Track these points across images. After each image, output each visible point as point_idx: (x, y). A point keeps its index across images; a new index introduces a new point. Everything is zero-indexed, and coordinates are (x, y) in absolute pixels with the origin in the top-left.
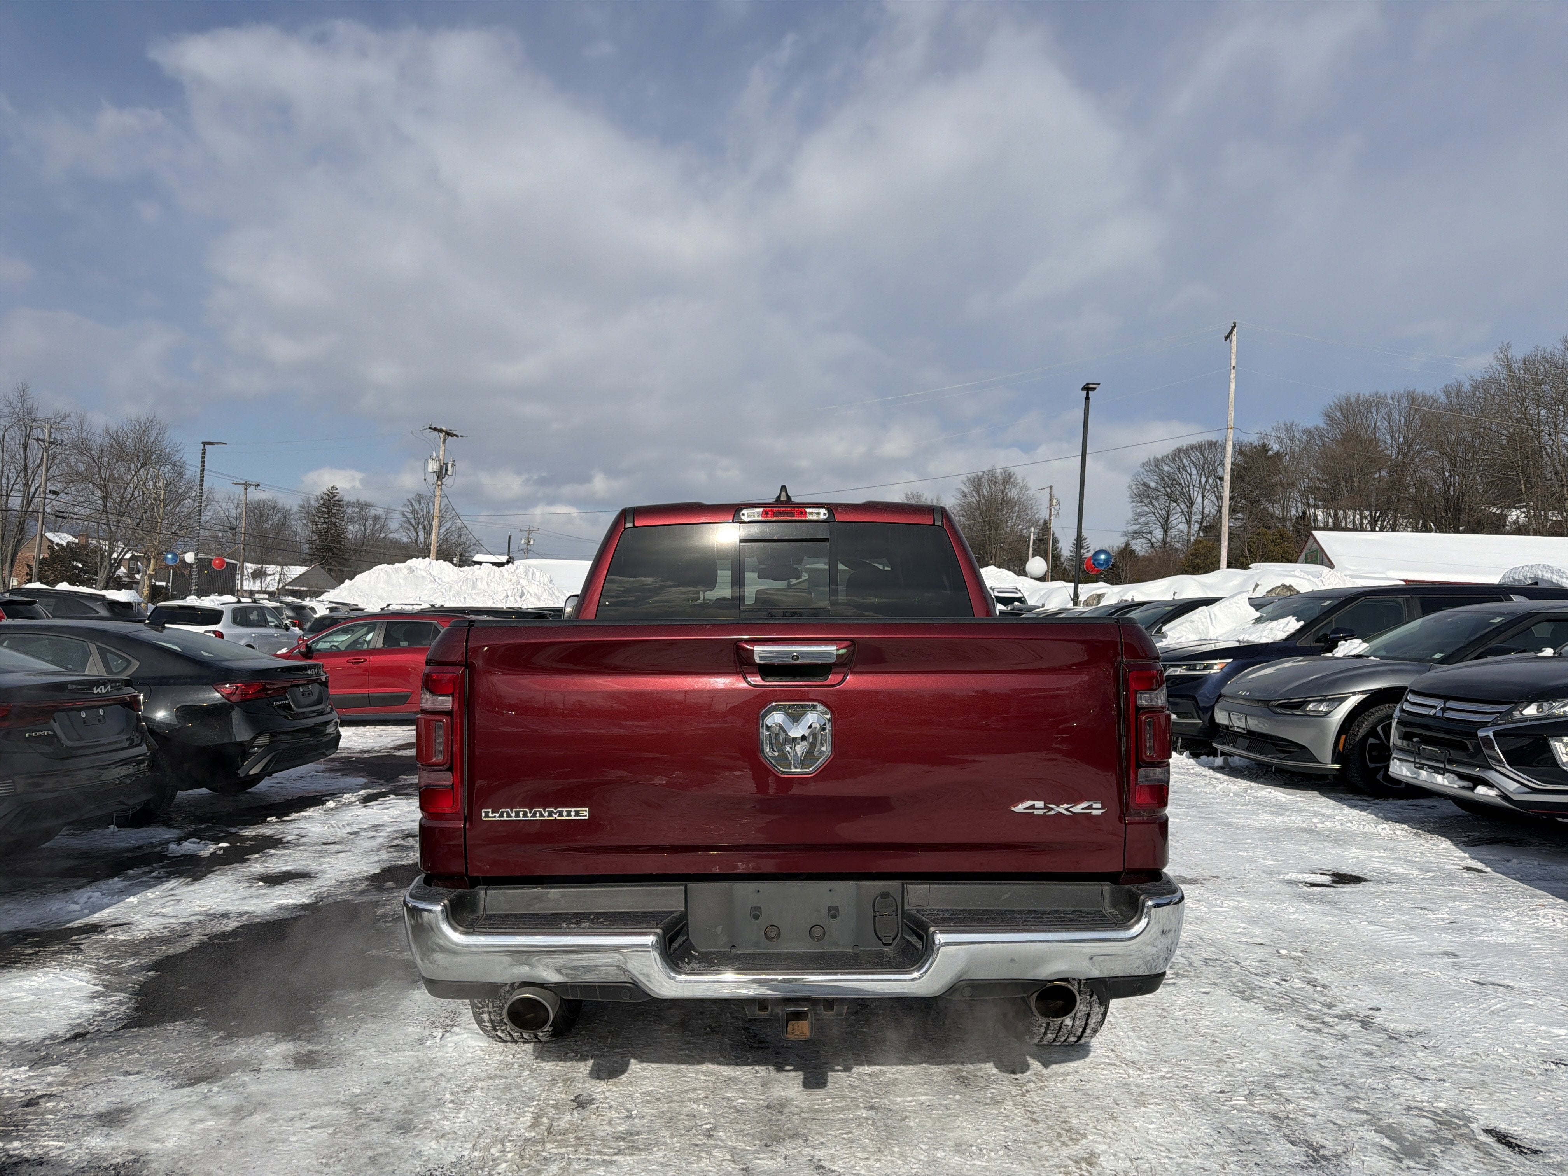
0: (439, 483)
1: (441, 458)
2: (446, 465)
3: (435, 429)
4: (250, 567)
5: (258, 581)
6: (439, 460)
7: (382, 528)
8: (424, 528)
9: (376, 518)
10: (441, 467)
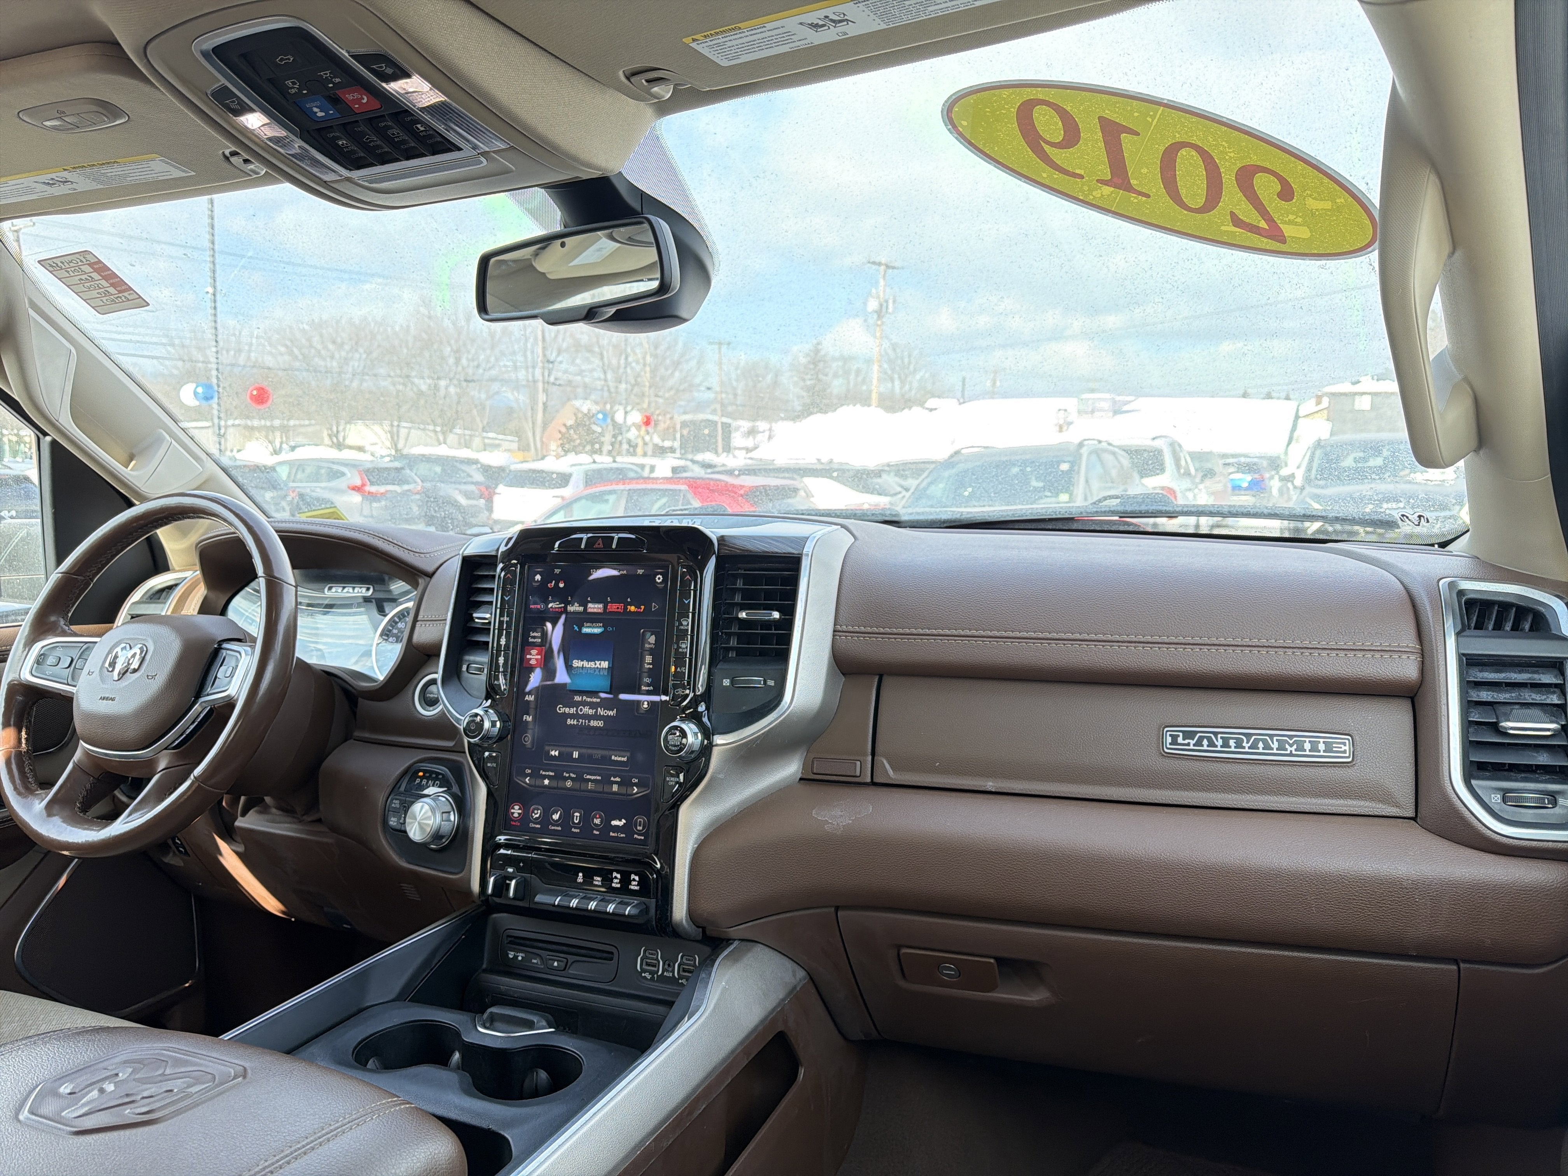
0: (879, 322)
1: (882, 296)
2: (887, 302)
3: (874, 263)
4: (745, 425)
5: (751, 438)
6: (878, 297)
7: (864, 381)
8: (900, 378)
9: (858, 372)
10: (881, 305)
